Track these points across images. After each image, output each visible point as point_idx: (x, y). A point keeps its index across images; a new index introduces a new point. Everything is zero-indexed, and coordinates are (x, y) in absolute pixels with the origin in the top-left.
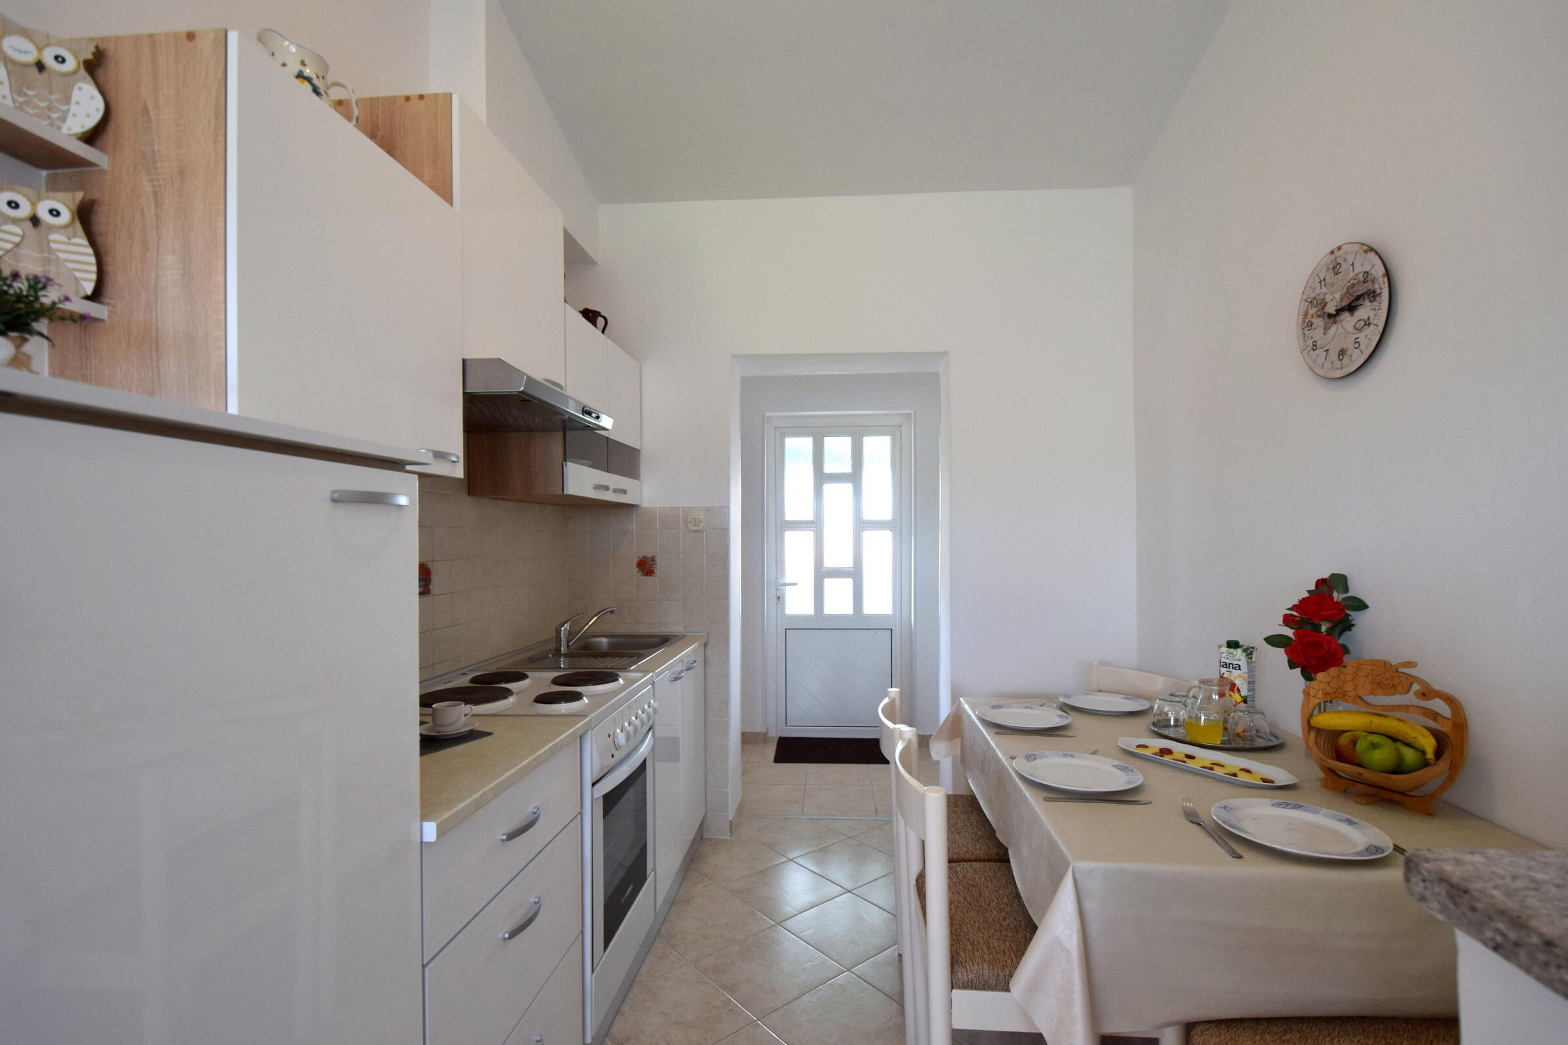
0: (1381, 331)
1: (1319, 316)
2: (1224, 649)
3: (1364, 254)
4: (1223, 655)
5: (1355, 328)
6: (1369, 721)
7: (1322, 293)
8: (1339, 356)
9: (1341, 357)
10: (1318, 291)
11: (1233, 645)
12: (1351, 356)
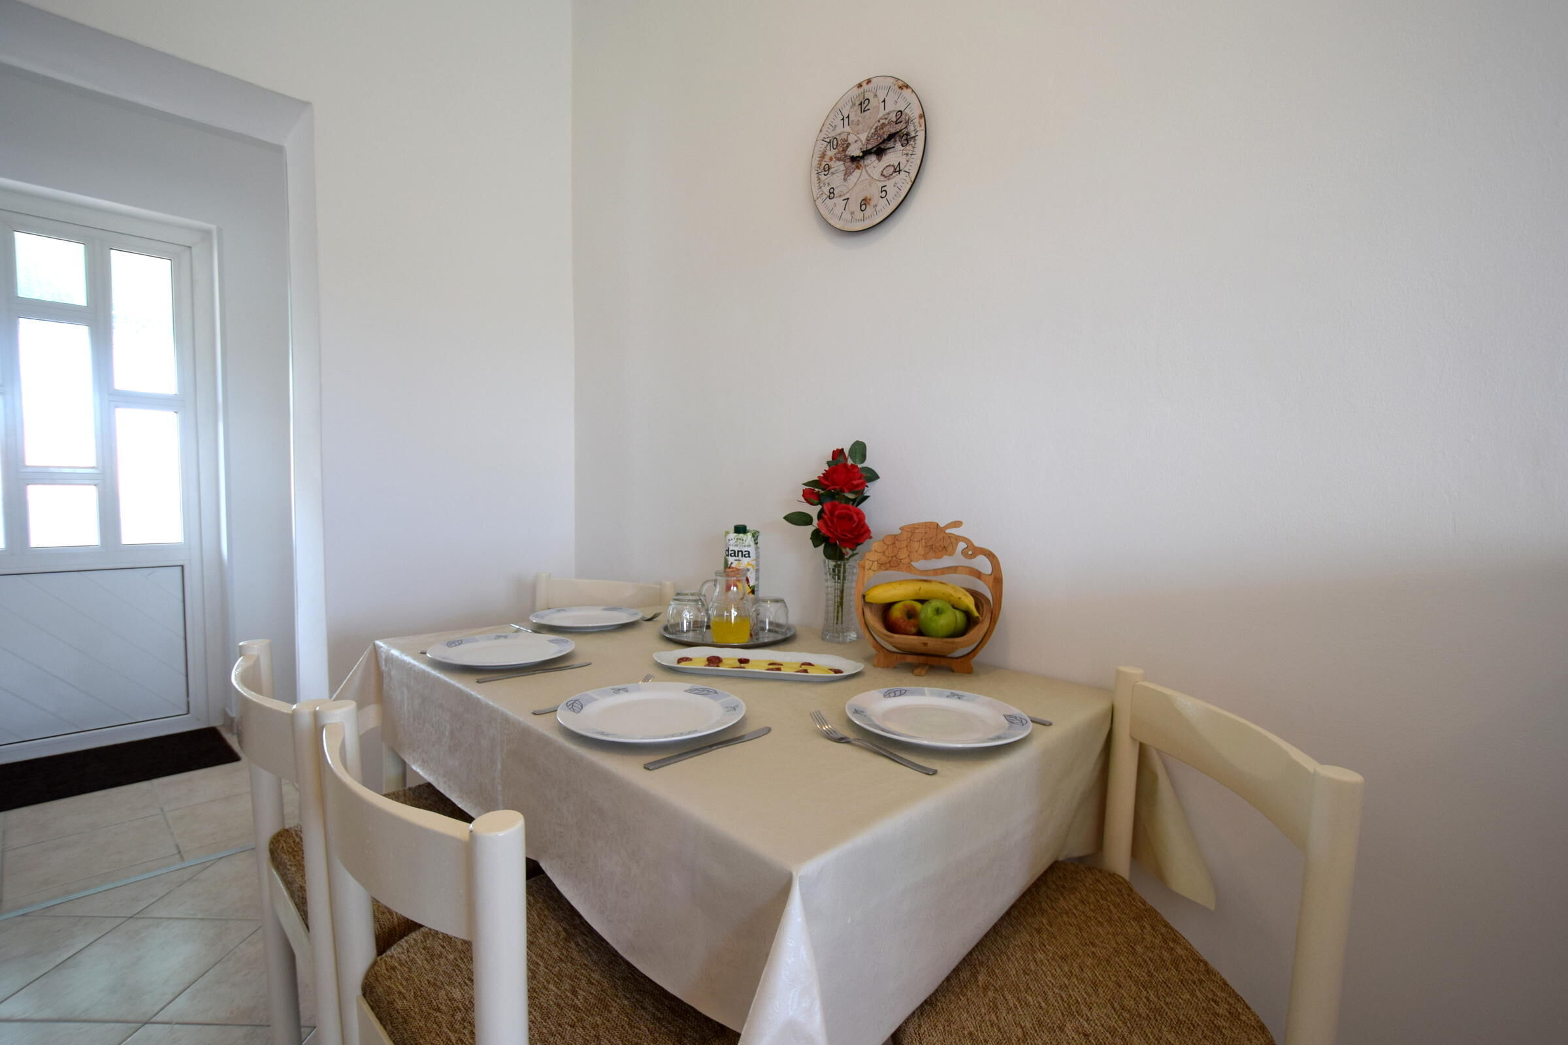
0: (913, 180)
1: (839, 160)
2: (733, 535)
3: (899, 90)
4: (731, 542)
5: (882, 175)
6: (918, 588)
7: (844, 132)
8: (861, 206)
9: (863, 207)
10: (839, 129)
11: (741, 529)
12: (875, 206)
